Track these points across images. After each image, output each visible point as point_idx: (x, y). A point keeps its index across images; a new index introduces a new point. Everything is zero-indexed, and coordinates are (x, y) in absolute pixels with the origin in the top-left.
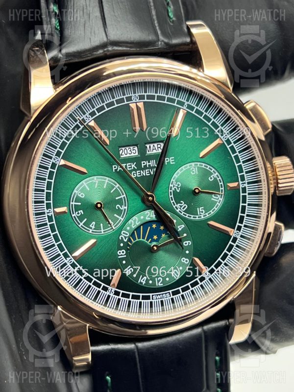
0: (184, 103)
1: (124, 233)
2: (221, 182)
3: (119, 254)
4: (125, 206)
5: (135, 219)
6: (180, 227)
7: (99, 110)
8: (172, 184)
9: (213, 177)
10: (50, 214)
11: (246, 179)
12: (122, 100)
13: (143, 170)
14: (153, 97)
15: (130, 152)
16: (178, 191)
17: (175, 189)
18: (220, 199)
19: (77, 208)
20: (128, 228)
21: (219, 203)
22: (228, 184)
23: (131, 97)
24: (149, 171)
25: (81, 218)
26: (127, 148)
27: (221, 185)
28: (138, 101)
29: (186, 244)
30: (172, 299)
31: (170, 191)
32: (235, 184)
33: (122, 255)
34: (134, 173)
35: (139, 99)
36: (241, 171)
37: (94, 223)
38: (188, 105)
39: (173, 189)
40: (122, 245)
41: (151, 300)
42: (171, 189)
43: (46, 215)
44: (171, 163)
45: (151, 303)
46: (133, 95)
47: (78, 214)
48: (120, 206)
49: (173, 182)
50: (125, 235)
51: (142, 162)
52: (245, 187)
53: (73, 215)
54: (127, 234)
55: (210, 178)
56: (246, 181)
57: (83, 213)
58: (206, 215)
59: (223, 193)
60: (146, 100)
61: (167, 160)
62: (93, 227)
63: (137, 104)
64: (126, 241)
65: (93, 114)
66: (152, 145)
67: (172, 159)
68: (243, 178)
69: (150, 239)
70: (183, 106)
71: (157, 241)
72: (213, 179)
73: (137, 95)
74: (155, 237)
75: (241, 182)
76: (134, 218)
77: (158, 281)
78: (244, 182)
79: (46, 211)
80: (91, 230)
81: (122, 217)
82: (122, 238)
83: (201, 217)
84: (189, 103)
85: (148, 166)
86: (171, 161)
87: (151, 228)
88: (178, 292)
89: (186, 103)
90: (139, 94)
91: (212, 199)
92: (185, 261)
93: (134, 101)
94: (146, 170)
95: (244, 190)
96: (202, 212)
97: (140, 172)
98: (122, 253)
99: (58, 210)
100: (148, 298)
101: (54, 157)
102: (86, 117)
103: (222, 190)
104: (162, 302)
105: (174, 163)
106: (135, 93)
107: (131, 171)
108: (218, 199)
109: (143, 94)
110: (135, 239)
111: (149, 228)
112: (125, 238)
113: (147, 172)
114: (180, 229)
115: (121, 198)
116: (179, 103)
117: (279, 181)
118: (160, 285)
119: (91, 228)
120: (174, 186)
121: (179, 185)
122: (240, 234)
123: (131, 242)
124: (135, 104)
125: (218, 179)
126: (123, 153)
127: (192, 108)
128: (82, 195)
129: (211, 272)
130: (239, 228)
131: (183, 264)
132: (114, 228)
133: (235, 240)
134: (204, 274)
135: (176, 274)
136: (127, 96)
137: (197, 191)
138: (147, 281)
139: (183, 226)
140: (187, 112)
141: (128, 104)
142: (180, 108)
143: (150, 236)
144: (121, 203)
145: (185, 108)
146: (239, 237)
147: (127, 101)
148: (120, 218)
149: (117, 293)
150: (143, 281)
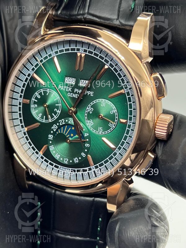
0: (109, 62)
1: (55, 126)
2: (117, 117)
3: (49, 137)
4: (60, 111)
5: (63, 120)
6: (86, 135)
7: (60, 51)
8: (88, 107)
9: (113, 112)
10: (20, 101)
11: (132, 120)
12: (74, 49)
13: (74, 93)
14: (91, 53)
15: (72, 81)
16: (91, 113)
17: (89, 111)
18: (113, 126)
19: (35, 103)
20: (58, 124)
21: (112, 129)
22: (121, 120)
24: (78, 95)
25: (35, 109)
26: (71, 78)
27: (117, 118)
28: (83, 52)
29: (87, 145)
31: (86, 111)
32: (124, 121)
33: (50, 138)
34: (69, 94)
35: (84, 52)
36: (131, 114)
37: (41, 114)
38: (110, 63)
39: (88, 111)
40: (52, 132)
42: (87, 111)
43: (19, 101)
44: (91, 95)
46: (81, 48)
47: (34, 106)
48: (57, 110)
49: (89, 106)
51: (75, 89)
52: (130, 125)
53: (32, 106)
54: (56, 127)
55: (111, 112)
56: (132, 122)
57: (37, 107)
58: (103, 133)
59: (116, 124)
60: (87, 53)
61: (89, 93)
62: (40, 117)
63: (82, 54)
64: (55, 131)
65: (56, 52)
66: (85, 81)
67: (92, 93)
69: (69, 135)
70: (107, 63)
71: (72, 137)
72: (113, 113)
73: (83, 49)
74: (72, 135)
75: (129, 121)
77: (66, 160)
78: (131, 121)
79: (19, 99)
80: (38, 118)
81: (56, 117)
82: (53, 128)
83: (99, 133)
84: (111, 63)
85: (78, 93)
86: (91, 94)
87: (71, 129)
89: (110, 62)
90: (85, 49)
91: (109, 125)
92: (83, 155)
93: (81, 52)
94: (76, 95)
96: (101, 130)
97: (73, 95)
98: (50, 137)
99: (25, 100)
100: (57, 167)
101: (30, 70)
102: (53, 53)
103: (116, 122)
105: (93, 96)
106: (82, 47)
107: (68, 92)
108: (112, 126)
109: (87, 49)
110: (61, 131)
111: (70, 128)
112: (55, 129)
113: (76, 96)
114: (86, 136)
115: (59, 106)
116: (106, 61)
118: (66, 163)
119: (39, 117)
120: (89, 109)
121: (92, 109)
122: (120, 152)
123: (58, 132)
124: (80, 54)
125: (116, 114)
126: (68, 81)
127: (112, 66)
128: (39, 97)
129: (96, 167)
130: (120, 148)
131: (82, 157)
132: (50, 121)
133: (115, 154)
134: (91, 167)
135: (76, 160)
136: (77, 48)
137: (100, 117)
138: (60, 158)
139: (88, 134)
140: (109, 67)
141: (77, 53)
142: (105, 64)
143: (69, 133)
144: (58, 108)
145: (108, 65)
146: (118, 153)
147: (77, 51)
148: (55, 117)
149: (42, 158)
150: (57, 157)
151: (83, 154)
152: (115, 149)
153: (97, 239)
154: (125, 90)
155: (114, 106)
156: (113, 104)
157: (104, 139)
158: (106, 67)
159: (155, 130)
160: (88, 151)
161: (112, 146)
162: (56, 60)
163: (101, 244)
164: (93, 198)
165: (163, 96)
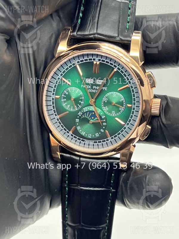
0: (116, 66)
4: (83, 102)
7: (81, 61)
9: (122, 100)
10: (53, 97)
11: (136, 105)
12: (91, 59)
13: (93, 89)
14: (104, 61)
16: (106, 102)
19: (64, 98)
20: (82, 111)
22: (128, 105)
23: (95, 59)
25: (65, 102)
27: (125, 104)
28: (97, 61)
29: (104, 124)
30: (93, 144)
31: (102, 101)
32: (130, 105)
33: (77, 121)
36: (134, 101)
37: (69, 105)
40: (78, 117)
41: (85, 142)
44: (105, 90)
45: (85, 143)
46: (96, 58)
47: (64, 100)
50: (80, 114)
52: (135, 108)
53: (62, 100)
55: (120, 100)
57: (66, 100)
58: (115, 115)
59: (124, 108)
60: (101, 62)
62: (69, 107)
63: (97, 62)
64: (80, 116)
65: (78, 62)
67: (106, 88)
68: (134, 104)
71: (93, 119)
74: (93, 118)
75: (133, 105)
76: (85, 108)
77: (90, 136)
79: (52, 96)
80: (67, 108)
83: (113, 115)
84: (119, 67)
87: (92, 114)
88: (96, 142)
89: (117, 67)
90: (99, 58)
91: (119, 109)
93: (96, 61)
94: (95, 90)
95: (134, 109)
96: (114, 113)
99: (57, 97)
100: (84, 141)
101: (59, 75)
102: (76, 63)
103: (124, 106)
104: (89, 144)
105: (107, 90)
106: (97, 57)
107: (88, 89)
108: (122, 110)
110: (84, 116)
112: (80, 115)
114: (103, 118)
116: (114, 66)
117: (152, 109)
118: (90, 137)
121: (106, 99)
122: (128, 126)
123: (83, 117)
124: (96, 62)
125: (124, 101)
127: (119, 69)
128: (67, 93)
129: (112, 138)
130: (128, 124)
131: (101, 132)
132: (77, 110)
133: (125, 128)
134: (108, 138)
135: (97, 135)
136: (93, 58)
137: (113, 104)
138: (85, 134)
139: (105, 117)
140: (117, 70)
141: (93, 62)
142: (114, 68)
143: (91, 117)
144: (81, 100)
145: (116, 68)
146: (127, 128)
147: (93, 60)
148: (80, 106)
149: (72, 135)
150: (83, 134)
151: (102, 130)
152: (125, 125)
153: (111, 189)
154: (129, 85)
155: (122, 96)
156: (121, 95)
157: (117, 119)
158: (115, 70)
159: (151, 110)
160: (105, 128)
161: (123, 123)
162: (78, 67)
163: (114, 192)
164: (108, 160)
165: (155, 86)
